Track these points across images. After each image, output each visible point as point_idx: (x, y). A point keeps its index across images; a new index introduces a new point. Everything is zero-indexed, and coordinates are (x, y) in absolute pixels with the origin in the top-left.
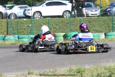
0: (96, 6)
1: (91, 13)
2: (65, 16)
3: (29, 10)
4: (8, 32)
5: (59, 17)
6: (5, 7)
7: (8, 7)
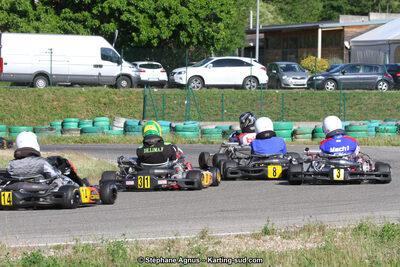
0: (303, 69)
1: (294, 81)
2: (247, 87)
3: (180, 73)
4: (147, 113)
5: (236, 87)
6: (136, 65)
7: (140, 66)
